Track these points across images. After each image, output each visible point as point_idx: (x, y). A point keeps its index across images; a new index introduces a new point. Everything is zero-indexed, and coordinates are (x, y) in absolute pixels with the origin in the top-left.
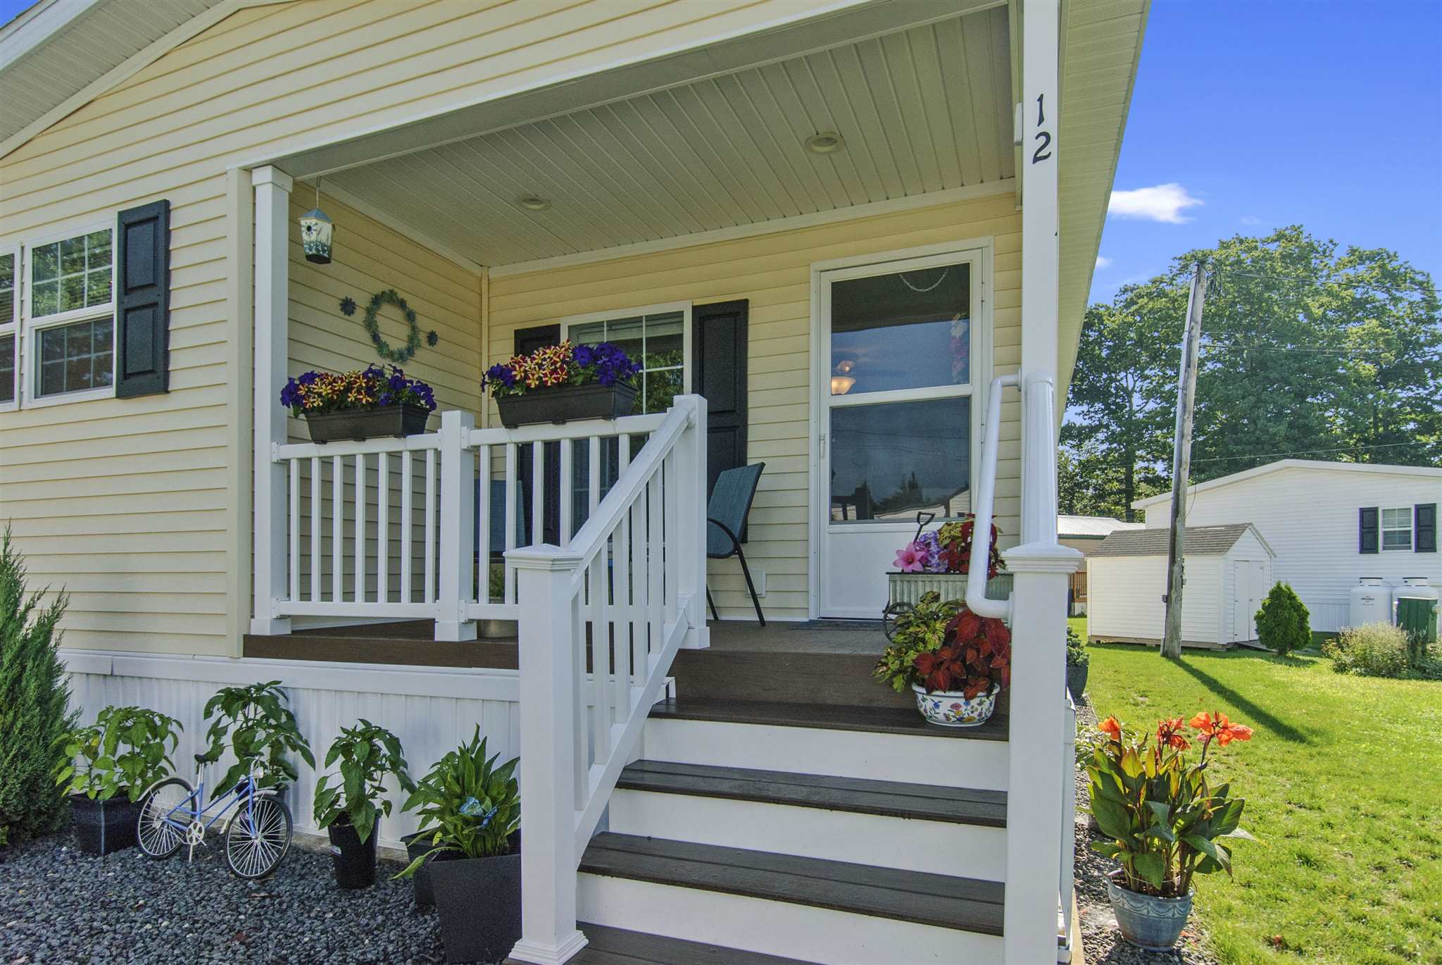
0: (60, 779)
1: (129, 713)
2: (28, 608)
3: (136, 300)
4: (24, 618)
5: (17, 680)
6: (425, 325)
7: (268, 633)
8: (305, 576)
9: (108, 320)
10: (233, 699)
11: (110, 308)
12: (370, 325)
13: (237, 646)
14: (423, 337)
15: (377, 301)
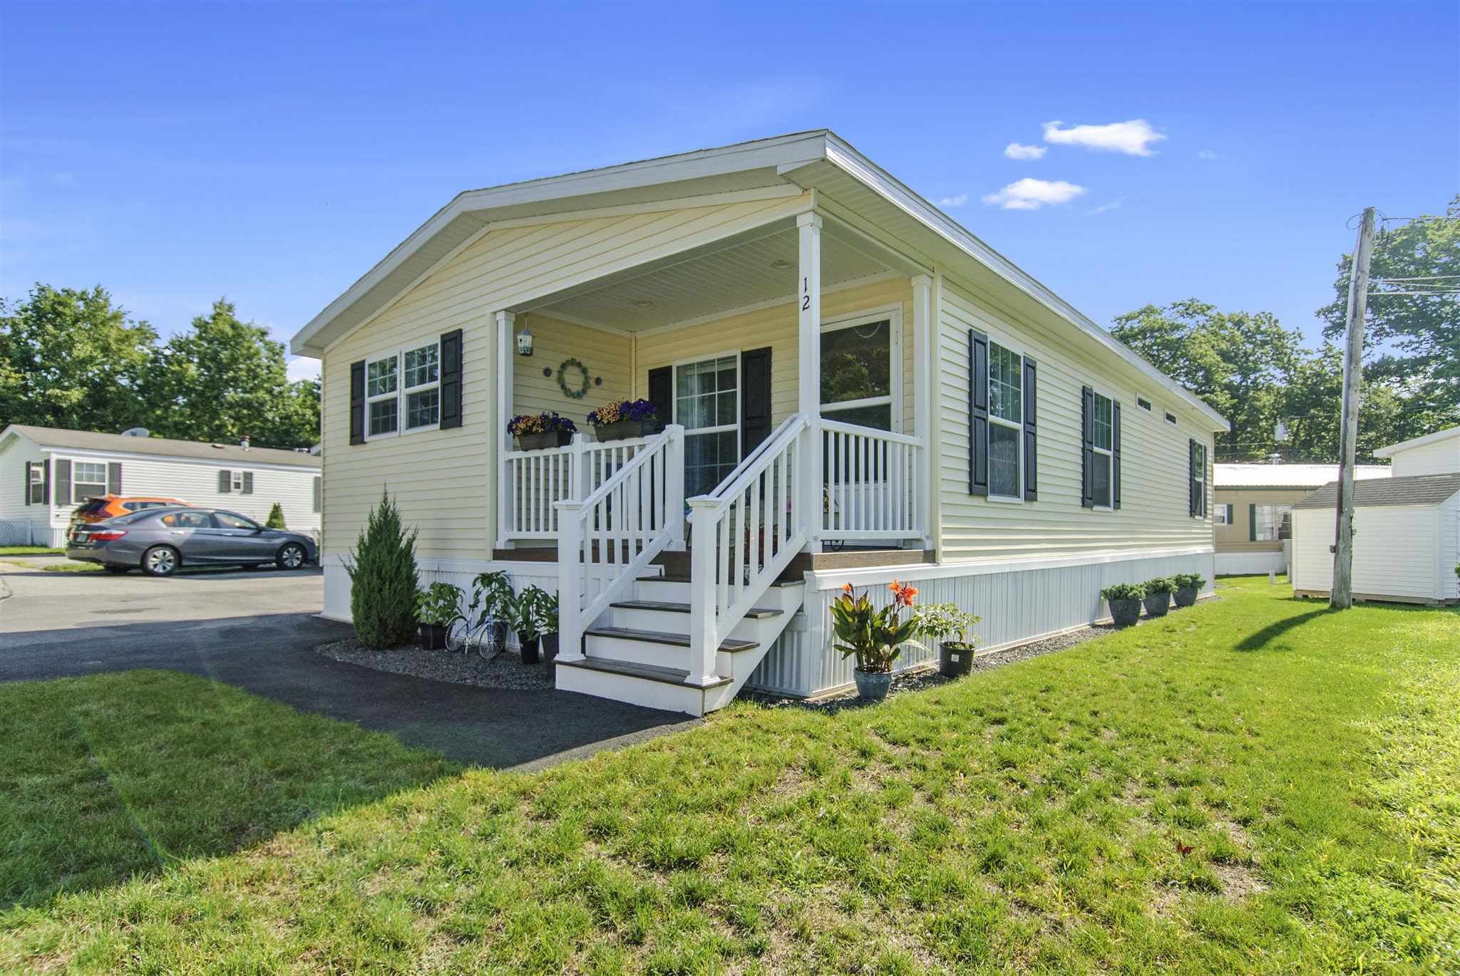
0: (415, 614)
1: (443, 586)
2: (403, 534)
3: (447, 380)
4: (401, 540)
5: (398, 568)
6: (593, 374)
7: (503, 548)
8: (520, 520)
9: (437, 389)
10: (486, 579)
11: (437, 384)
12: (561, 381)
13: (489, 554)
14: (592, 382)
15: (564, 366)
